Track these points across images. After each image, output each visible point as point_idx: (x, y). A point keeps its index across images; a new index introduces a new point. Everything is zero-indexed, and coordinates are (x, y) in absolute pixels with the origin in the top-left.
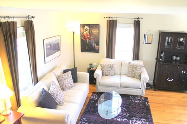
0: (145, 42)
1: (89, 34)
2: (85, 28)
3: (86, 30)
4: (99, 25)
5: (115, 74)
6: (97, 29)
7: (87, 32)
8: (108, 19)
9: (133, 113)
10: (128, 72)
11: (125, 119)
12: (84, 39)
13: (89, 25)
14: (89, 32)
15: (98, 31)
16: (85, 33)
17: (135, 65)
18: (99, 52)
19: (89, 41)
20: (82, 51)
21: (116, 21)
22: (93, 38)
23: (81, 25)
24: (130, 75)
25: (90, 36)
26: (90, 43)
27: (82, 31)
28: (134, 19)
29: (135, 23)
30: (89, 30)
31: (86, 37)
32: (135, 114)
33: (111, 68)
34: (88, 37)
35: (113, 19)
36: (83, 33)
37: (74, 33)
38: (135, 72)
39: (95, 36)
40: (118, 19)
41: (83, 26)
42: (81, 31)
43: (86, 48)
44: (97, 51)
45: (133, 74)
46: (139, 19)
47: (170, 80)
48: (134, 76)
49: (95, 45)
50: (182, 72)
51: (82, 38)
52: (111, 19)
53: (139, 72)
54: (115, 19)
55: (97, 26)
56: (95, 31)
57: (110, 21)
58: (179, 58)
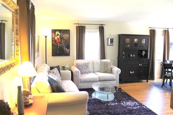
0: (108, 44)
1: (60, 39)
2: (56, 33)
3: (57, 35)
4: (69, 30)
5: (89, 72)
6: (67, 34)
7: (58, 37)
8: (78, 25)
9: (118, 98)
10: (101, 69)
11: (117, 103)
12: (55, 44)
13: (60, 31)
14: (60, 37)
15: (69, 36)
16: (56, 37)
17: (106, 62)
18: (69, 56)
19: (61, 45)
20: (53, 55)
21: (85, 26)
22: (64, 43)
23: (52, 30)
24: (103, 71)
25: (61, 41)
26: (61, 47)
27: (54, 36)
28: (99, 26)
29: (100, 28)
30: (60, 35)
31: (58, 42)
32: (120, 99)
33: (86, 66)
34: (59, 42)
35: (82, 25)
36: (54, 38)
37: (46, 37)
38: (107, 67)
39: (66, 40)
40: (86, 25)
41: (54, 31)
42: (52, 36)
43: (57, 52)
44: (68, 54)
45: (106, 69)
46: (103, 26)
47: (132, 73)
48: (107, 71)
49: (66, 49)
50: (140, 65)
51: (53, 43)
52: (80, 25)
53: (110, 67)
54: (84, 25)
55: (67, 32)
56: (65, 36)
57: (79, 27)
58: (134, 55)
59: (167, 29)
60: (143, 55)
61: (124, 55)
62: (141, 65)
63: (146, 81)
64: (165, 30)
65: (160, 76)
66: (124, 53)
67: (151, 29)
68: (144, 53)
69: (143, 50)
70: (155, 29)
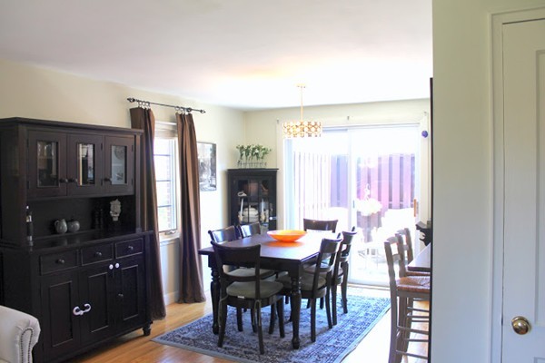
47: (81, 312)
58: (78, 224)
59: (187, 113)
60: (116, 219)
61: (32, 228)
62: (117, 265)
63: (142, 333)
64: (180, 113)
65: (177, 292)
66: (29, 219)
67: (135, 105)
68: (116, 209)
69: (114, 198)
70: (152, 108)
